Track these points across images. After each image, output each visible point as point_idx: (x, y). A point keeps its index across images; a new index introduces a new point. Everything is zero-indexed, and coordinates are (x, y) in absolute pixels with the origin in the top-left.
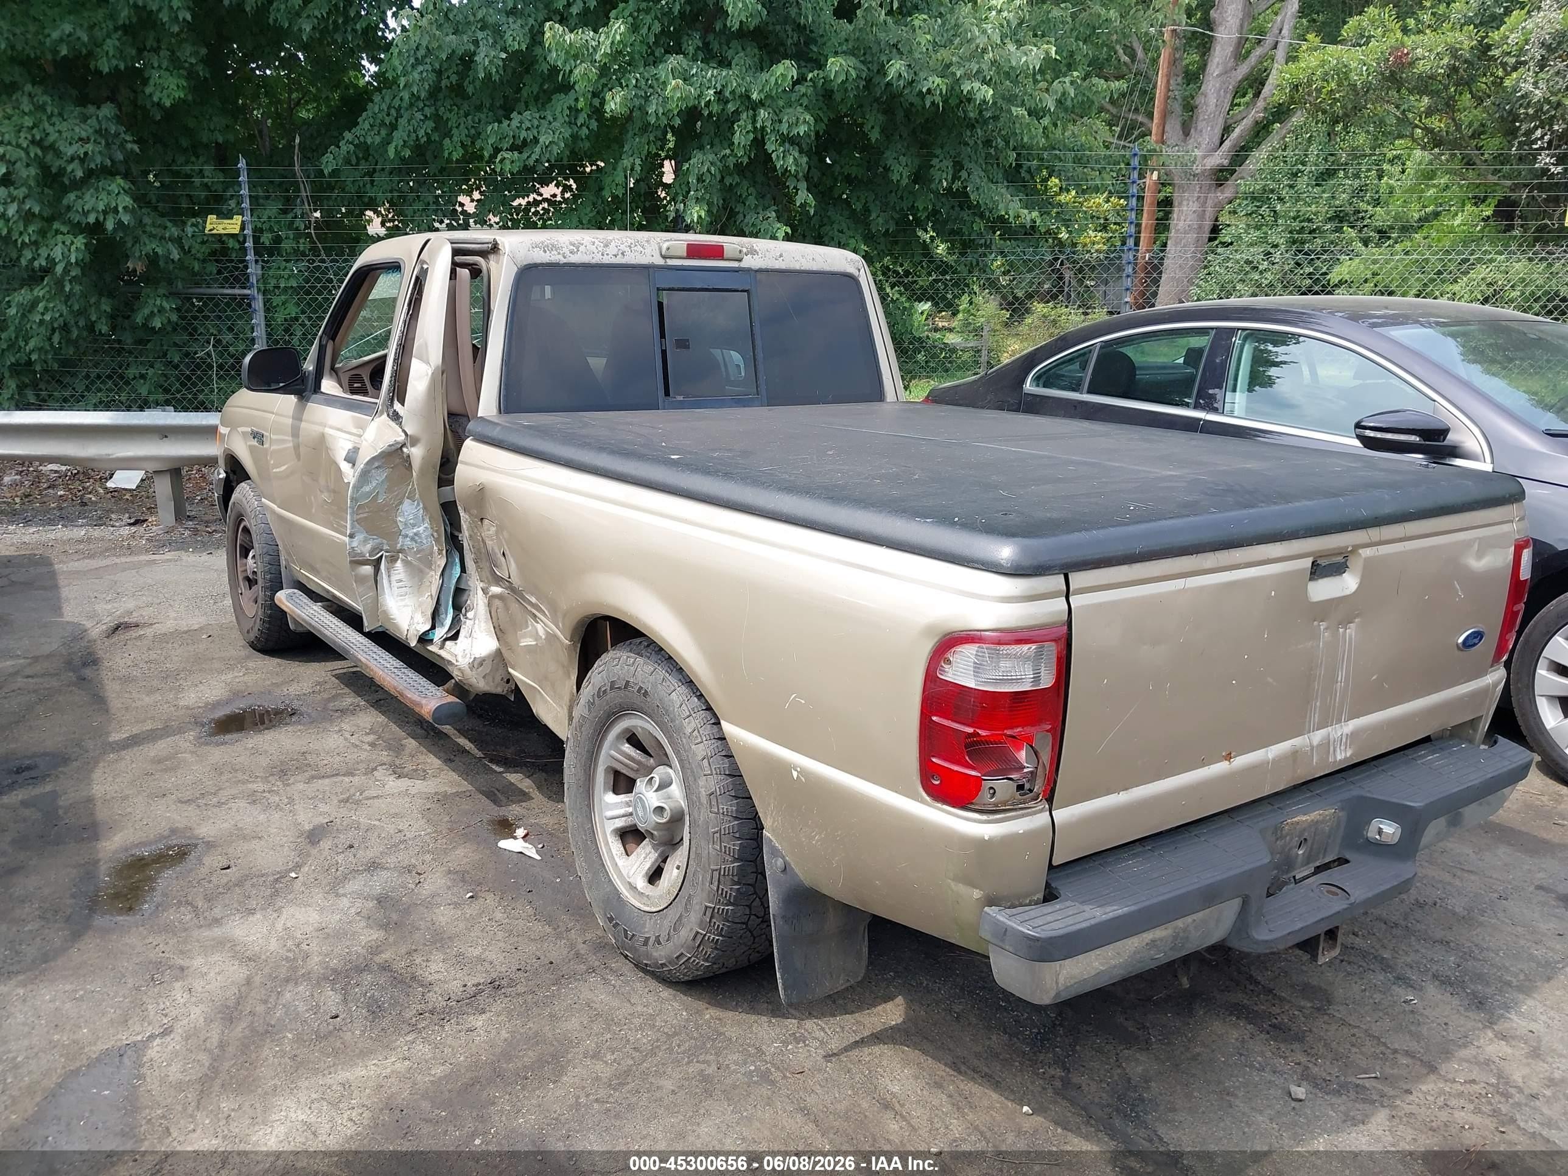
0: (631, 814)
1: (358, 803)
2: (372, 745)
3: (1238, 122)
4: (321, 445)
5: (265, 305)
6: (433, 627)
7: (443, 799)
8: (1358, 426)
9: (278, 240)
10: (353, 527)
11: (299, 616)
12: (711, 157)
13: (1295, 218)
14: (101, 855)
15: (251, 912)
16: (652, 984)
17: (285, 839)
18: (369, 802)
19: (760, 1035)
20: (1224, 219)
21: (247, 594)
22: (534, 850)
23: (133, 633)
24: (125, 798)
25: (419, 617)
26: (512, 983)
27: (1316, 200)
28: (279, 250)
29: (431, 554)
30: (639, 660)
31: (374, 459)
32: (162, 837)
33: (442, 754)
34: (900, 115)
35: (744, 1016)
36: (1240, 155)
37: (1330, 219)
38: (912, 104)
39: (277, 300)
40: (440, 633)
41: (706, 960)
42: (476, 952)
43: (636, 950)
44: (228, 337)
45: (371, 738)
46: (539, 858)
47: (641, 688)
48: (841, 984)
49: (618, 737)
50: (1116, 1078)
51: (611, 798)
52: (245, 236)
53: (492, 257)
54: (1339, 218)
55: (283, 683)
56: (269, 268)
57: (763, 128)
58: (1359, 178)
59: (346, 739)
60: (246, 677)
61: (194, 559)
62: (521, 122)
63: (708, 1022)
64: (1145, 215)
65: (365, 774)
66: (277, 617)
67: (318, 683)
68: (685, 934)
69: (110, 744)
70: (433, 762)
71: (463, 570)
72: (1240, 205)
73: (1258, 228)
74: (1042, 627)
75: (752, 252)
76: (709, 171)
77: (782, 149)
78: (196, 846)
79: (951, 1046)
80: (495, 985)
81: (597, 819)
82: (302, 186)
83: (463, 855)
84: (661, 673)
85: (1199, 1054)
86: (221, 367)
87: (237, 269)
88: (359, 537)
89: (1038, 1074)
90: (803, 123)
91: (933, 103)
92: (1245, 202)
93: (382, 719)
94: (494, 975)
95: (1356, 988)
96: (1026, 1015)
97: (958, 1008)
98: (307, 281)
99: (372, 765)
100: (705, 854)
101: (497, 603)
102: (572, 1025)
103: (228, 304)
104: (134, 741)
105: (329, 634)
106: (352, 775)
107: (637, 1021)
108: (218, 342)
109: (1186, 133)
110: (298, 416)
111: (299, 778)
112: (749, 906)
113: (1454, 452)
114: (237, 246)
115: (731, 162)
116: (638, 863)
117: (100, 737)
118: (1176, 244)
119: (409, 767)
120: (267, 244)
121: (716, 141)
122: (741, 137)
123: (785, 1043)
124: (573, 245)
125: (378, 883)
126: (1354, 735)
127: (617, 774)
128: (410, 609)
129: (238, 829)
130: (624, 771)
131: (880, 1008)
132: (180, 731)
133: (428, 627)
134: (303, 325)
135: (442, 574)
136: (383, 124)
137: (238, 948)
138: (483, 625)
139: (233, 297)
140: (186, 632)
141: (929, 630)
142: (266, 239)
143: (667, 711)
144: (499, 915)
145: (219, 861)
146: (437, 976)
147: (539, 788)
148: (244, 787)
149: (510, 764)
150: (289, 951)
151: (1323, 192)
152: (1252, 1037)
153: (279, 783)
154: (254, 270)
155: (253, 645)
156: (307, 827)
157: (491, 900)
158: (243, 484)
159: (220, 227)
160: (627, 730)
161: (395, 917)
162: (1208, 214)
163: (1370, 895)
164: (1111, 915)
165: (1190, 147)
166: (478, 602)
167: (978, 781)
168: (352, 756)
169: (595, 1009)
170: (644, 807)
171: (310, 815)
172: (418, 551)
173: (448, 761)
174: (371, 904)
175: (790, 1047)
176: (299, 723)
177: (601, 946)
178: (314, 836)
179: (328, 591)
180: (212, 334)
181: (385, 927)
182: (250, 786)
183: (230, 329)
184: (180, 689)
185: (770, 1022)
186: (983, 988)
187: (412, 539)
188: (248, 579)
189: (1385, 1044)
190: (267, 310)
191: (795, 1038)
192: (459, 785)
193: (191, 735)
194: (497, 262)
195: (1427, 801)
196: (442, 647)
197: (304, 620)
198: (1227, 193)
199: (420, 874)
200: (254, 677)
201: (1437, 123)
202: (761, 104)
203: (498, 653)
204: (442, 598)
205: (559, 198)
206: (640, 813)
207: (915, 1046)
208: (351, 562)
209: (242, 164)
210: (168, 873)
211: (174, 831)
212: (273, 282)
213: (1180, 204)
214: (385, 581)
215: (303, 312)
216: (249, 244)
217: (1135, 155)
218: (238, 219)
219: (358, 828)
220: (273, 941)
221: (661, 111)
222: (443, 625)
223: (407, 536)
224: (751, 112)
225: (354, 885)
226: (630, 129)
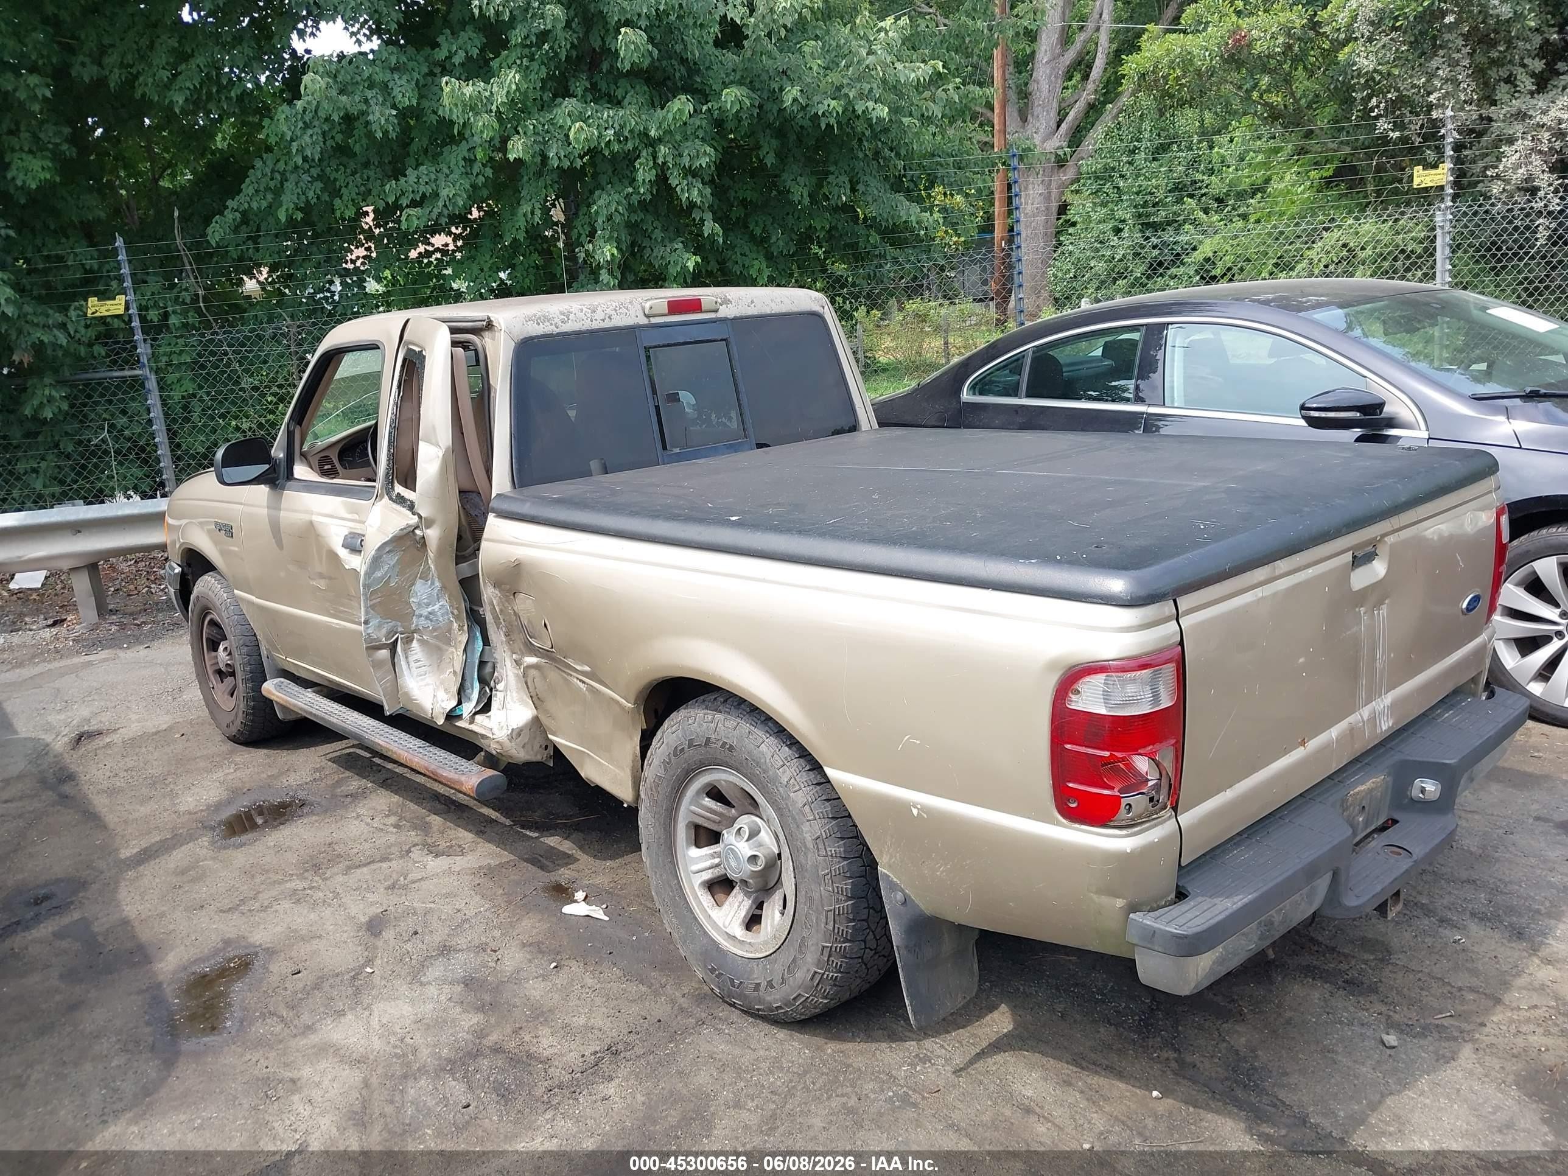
0: (718, 865)
1: (404, 887)
2: (397, 826)
3: (1071, 106)
4: (310, 533)
5: (158, 384)
6: (460, 703)
7: (489, 872)
8: (1303, 408)
9: (166, 316)
10: (367, 613)
11: (295, 705)
12: (616, 197)
13: (1138, 193)
14: (161, 978)
15: (341, 1014)
16: (766, 1027)
17: (345, 935)
18: (416, 885)
19: (886, 1061)
20: (1069, 197)
21: (220, 690)
22: (601, 912)
23: (100, 742)
24: (162, 915)
25: (441, 695)
26: (629, 1047)
27: (1155, 175)
28: (167, 326)
29: (450, 630)
30: (718, 716)
31: (385, 544)
32: (216, 952)
33: (471, 827)
34: (793, 137)
35: (864, 1046)
36: (1076, 138)
37: (1170, 191)
38: (802, 127)
39: (171, 378)
40: (468, 708)
41: (826, 998)
42: (582, 1021)
43: (746, 997)
44: (122, 421)
45: (392, 820)
46: (607, 919)
47: (725, 743)
48: (960, 1002)
49: (698, 793)
50: (1224, 1051)
51: (694, 852)
52: (130, 316)
53: (486, 334)
54: (1179, 190)
55: (280, 774)
56: (159, 346)
57: (664, 164)
58: (1192, 150)
59: (368, 824)
60: (238, 774)
61: (132, 655)
62: (418, 178)
63: (832, 1056)
64: (997, 204)
65: (402, 857)
66: (263, 707)
67: (316, 770)
68: (802, 975)
69: (123, 861)
70: (465, 836)
71: (486, 641)
72: (1084, 185)
73: (1104, 205)
74: (1161, 651)
75: (726, 302)
76: (616, 210)
77: (685, 182)
78: (256, 954)
79: (1066, 1044)
80: (613, 1051)
81: (682, 874)
82: (185, 259)
83: (531, 926)
84: (745, 726)
85: (1291, 1018)
86: (118, 452)
87: (125, 350)
88: (374, 622)
89: (1153, 1059)
90: (705, 156)
91: (828, 125)
92: (1089, 182)
93: (396, 798)
94: (608, 1041)
95: (1407, 935)
96: (1124, 1005)
97: (1060, 1007)
98: (200, 355)
99: (405, 848)
100: (816, 896)
101: (533, 672)
102: (703, 1078)
103: (118, 387)
104: (146, 856)
105: (335, 721)
106: (390, 860)
107: (765, 1066)
108: (112, 426)
109: (1024, 120)
110: (275, 505)
111: (335, 870)
112: (865, 941)
113: (1391, 423)
114: (123, 325)
115: (635, 199)
116: (732, 913)
117: (110, 854)
118: (1027, 227)
119: (443, 845)
120: (156, 319)
121: (615, 179)
122: (644, 174)
123: (913, 1065)
124: (563, 314)
125: (460, 964)
126: (1393, 706)
127: (697, 827)
128: (431, 687)
129: (292, 931)
130: (706, 825)
131: (988, 1018)
132: (191, 838)
133: (454, 703)
134: (202, 401)
135: (465, 650)
136: (268, 189)
137: (342, 1052)
138: (515, 694)
139: (123, 380)
140: (156, 733)
141: (1051, 665)
142: (153, 315)
143: (758, 763)
144: (589, 981)
145: (288, 967)
146: (551, 1051)
147: (581, 848)
148: (282, 887)
149: (545, 828)
150: (396, 1047)
151: (1161, 166)
152: (1332, 995)
153: (316, 878)
154: (143, 350)
155: (234, 739)
156: (363, 919)
157: (575, 967)
158: (206, 577)
159: (103, 309)
160: (708, 784)
161: (487, 998)
162: (1053, 196)
163: (1427, 850)
164: (1240, 904)
165: (1029, 132)
166: (508, 674)
167: (1118, 799)
168: (381, 841)
169: (720, 1060)
170: (736, 857)
171: (362, 906)
172: (434, 630)
173: (480, 833)
174: (459, 988)
175: (918, 1068)
176: (312, 813)
177: (700, 999)
178: (374, 927)
179: (322, 676)
180: (105, 420)
181: (481, 1009)
182: (288, 885)
183: (124, 412)
184: (172, 795)
185: (891, 1047)
186: (1076, 985)
187: (427, 618)
188: (219, 672)
189: (1449, 984)
190: (161, 389)
191: (920, 1059)
192: (501, 856)
193: (205, 841)
194: (493, 339)
195: (1460, 757)
196: (472, 721)
197: (301, 709)
198: (1070, 173)
199: (495, 951)
200: (248, 772)
201: (1275, 99)
202: (660, 140)
203: (536, 720)
204: (467, 672)
205: (451, 247)
206: (733, 864)
207: (1032, 1049)
208: (367, 648)
209: (119, 242)
210: (238, 986)
211: (227, 943)
212: (164, 359)
213: (1026, 188)
214: (403, 663)
215: (201, 387)
216: (136, 323)
217: (1014, 156)
218: (121, 299)
219: (415, 913)
220: (375, 1039)
221: (563, 154)
222: (469, 699)
223: (421, 616)
224: (650, 149)
225: (435, 971)
226: (524, 173)
